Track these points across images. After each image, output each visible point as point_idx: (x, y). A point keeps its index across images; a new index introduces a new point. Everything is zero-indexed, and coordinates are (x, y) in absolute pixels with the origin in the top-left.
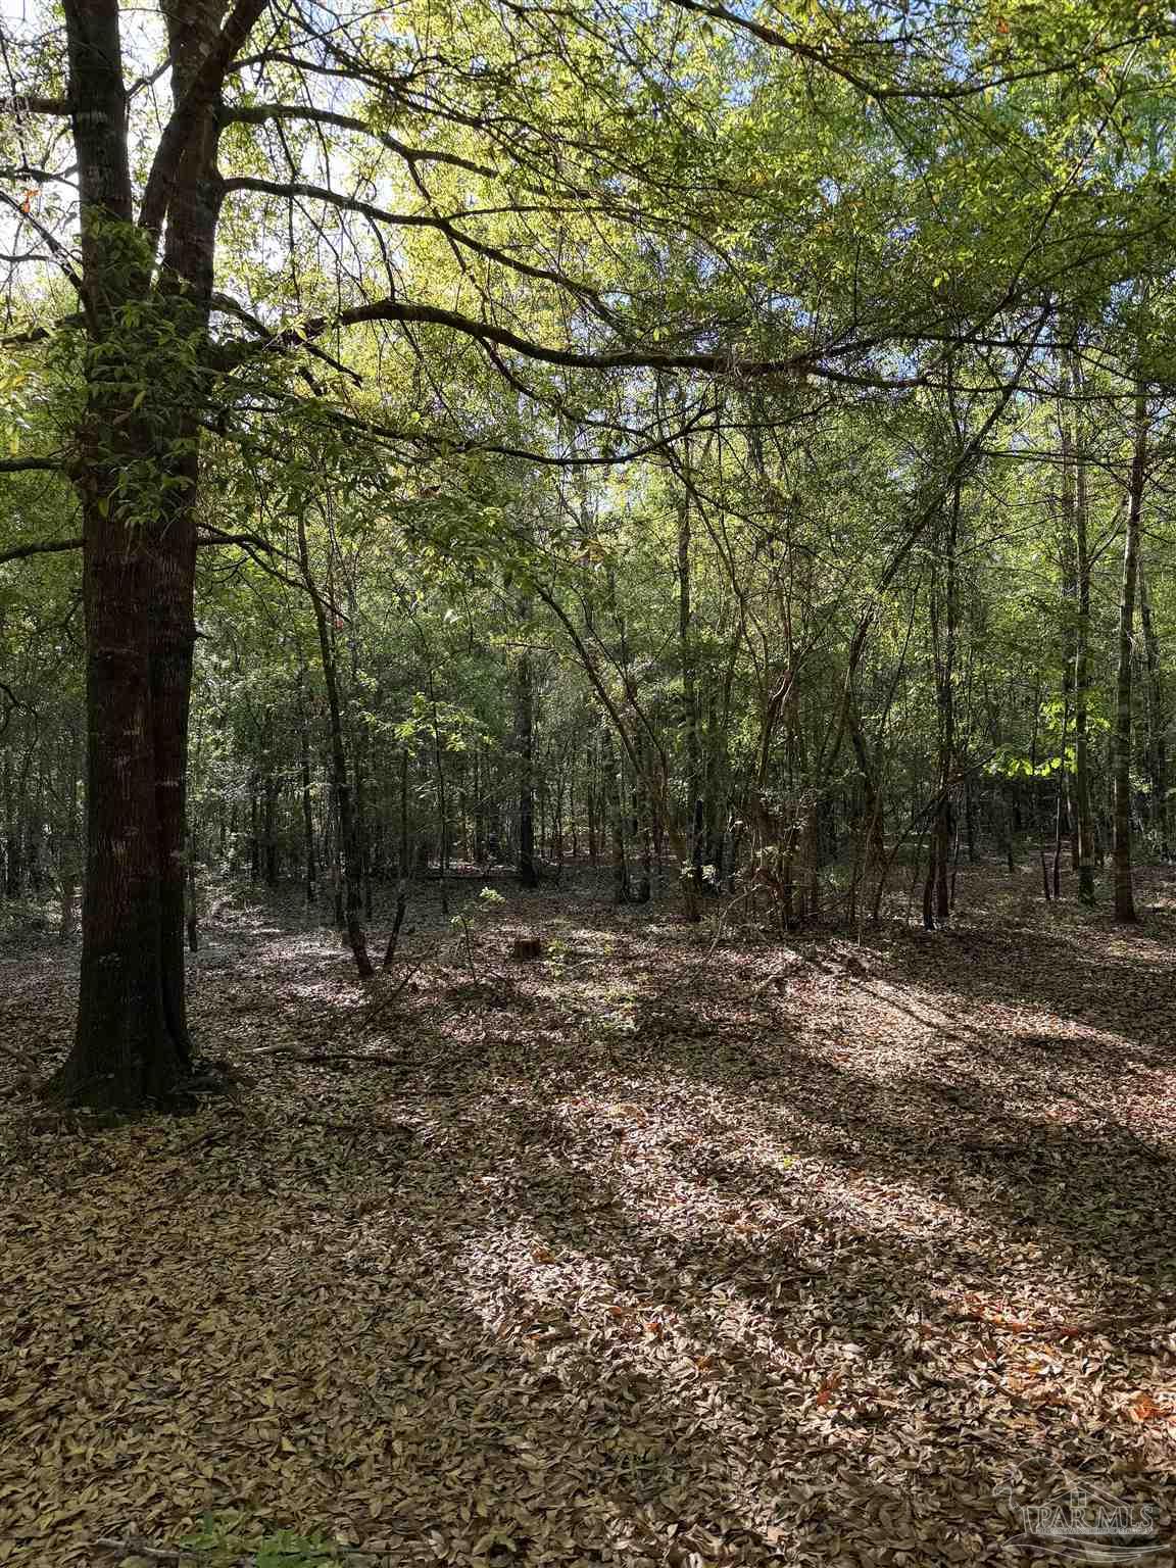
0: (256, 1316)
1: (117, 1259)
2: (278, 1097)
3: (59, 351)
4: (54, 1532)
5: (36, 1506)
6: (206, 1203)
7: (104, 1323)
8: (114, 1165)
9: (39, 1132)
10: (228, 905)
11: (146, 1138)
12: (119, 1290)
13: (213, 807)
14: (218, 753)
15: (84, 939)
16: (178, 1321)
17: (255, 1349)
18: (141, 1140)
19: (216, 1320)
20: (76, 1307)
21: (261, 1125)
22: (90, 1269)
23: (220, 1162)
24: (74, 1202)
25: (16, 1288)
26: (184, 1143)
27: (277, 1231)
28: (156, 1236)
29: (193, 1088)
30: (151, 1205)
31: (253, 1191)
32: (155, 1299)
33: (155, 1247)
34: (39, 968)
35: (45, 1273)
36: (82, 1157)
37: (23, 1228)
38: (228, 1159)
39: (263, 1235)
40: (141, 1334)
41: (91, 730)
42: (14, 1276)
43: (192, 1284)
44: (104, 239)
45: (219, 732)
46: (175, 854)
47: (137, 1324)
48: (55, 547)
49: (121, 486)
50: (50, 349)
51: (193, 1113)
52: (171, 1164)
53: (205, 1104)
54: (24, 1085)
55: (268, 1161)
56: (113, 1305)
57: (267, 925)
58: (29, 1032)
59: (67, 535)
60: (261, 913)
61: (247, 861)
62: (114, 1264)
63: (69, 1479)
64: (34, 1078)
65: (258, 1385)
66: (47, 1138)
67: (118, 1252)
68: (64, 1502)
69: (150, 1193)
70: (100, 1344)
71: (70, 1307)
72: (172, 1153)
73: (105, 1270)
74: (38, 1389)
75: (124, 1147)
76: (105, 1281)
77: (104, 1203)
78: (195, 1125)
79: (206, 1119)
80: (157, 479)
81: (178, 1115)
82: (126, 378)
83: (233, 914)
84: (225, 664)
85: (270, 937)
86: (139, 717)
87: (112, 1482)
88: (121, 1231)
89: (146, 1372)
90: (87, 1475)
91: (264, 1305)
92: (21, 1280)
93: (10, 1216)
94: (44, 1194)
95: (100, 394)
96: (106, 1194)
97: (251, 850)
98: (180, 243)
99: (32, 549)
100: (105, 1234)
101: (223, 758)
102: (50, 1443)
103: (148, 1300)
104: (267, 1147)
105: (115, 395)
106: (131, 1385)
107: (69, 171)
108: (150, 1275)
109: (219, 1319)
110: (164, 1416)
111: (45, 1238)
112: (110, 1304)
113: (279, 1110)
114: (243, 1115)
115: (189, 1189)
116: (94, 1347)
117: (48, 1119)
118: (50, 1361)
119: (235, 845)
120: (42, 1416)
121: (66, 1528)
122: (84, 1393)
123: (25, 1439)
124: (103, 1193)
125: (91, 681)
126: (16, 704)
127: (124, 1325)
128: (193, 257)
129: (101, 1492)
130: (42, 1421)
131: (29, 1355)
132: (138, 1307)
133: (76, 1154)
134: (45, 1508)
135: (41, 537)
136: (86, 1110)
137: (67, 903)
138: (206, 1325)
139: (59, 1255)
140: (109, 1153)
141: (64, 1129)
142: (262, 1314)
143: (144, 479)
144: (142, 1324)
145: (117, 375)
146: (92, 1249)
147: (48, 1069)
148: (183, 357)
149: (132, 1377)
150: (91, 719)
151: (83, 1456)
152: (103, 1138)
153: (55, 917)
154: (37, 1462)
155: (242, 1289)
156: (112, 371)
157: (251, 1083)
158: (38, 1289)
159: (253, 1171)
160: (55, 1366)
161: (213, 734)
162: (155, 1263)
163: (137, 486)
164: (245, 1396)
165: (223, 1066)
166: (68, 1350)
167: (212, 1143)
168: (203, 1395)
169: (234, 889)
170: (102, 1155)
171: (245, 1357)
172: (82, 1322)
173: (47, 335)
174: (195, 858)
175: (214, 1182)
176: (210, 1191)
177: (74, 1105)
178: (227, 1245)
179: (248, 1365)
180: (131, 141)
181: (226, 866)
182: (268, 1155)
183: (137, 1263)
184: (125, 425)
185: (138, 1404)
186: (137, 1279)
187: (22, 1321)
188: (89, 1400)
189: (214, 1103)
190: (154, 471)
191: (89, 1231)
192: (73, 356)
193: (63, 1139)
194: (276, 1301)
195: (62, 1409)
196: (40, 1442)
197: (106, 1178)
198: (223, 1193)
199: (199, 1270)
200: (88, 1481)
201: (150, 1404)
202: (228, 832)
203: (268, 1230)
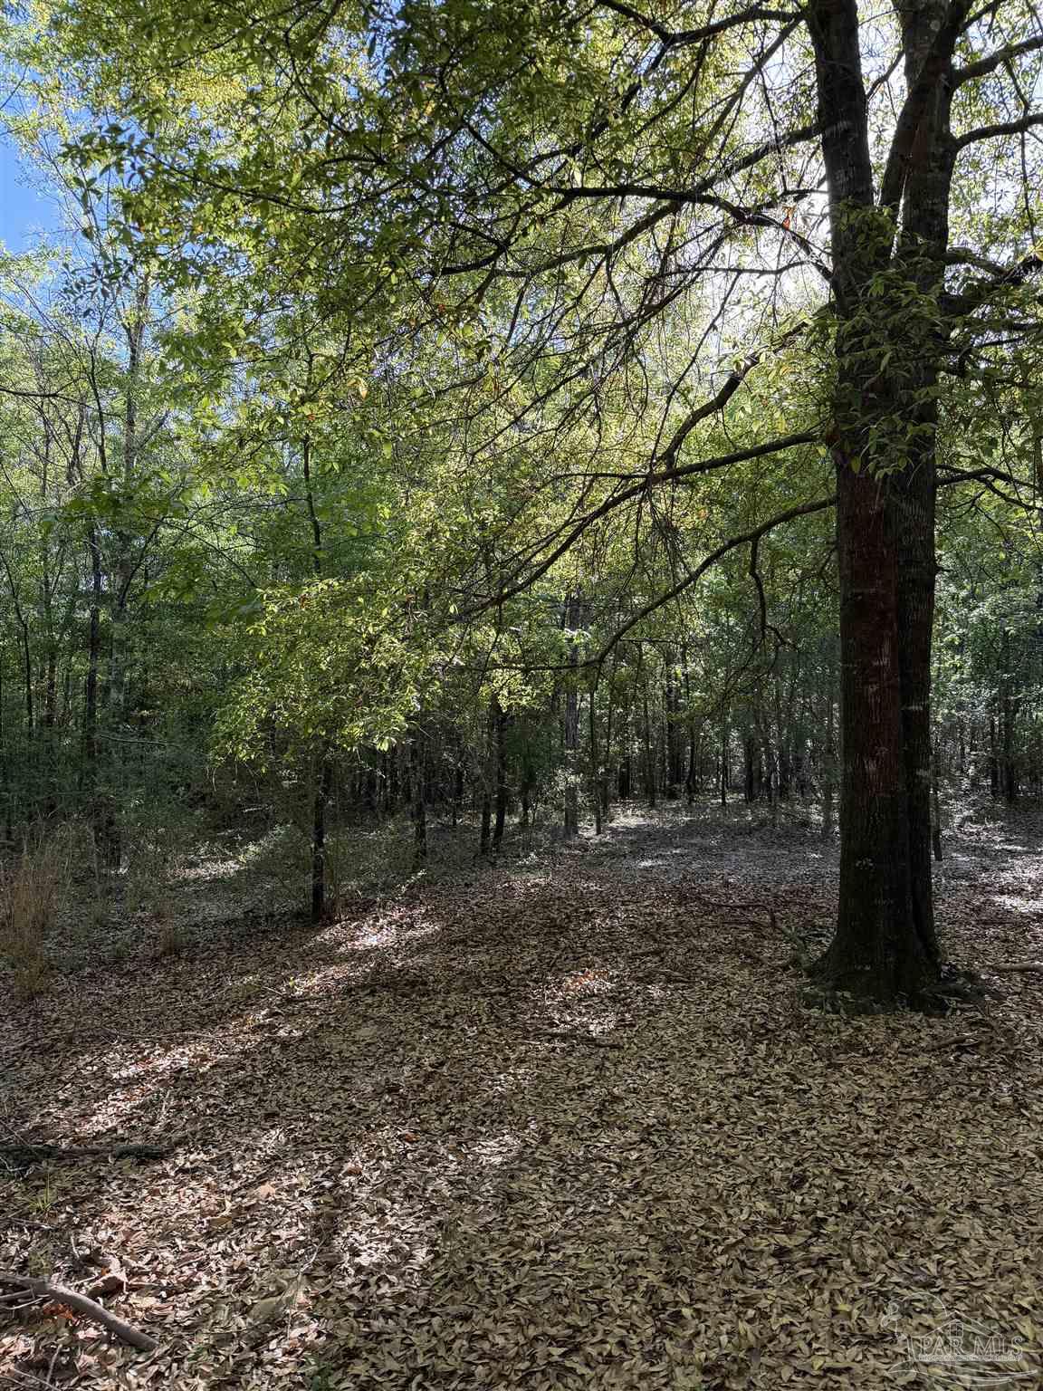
0: (1011, 1237)
1: (876, 1137)
2: (1028, 1017)
3: (816, 335)
4: (825, 1376)
5: (810, 1345)
6: (957, 1106)
7: (865, 1195)
8: (871, 1050)
9: (808, 1006)
10: (969, 819)
11: (900, 1030)
12: (877, 1167)
13: (953, 728)
14: (957, 676)
15: (842, 839)
16: (933, 1215)
17: (1011, 1271)
18: (895, 1032)
19: (968, 1226)
20: (841, 1172)
21: (1010, 1040)
22: (853, 1140)
23: (970, 1069)
24: (837, 1075)
25: (793, 1139)
26: (935, 1043)
27: (1031, 1155)
28: (911, 1126)
29: (944, 992)
30: (904, 1095)
31: (1004, 1107)
32: (910, 1187)
33: (911, 1136)
34: (806, 860)
35: (814, 1132)
36: (844, 1036)
37: (796, 1087)
38: (978, 1068)
39: (1016, 1155)
40: (899, 1216)
41: (844, 661)
42: (791, 1128)
43: (945, 1183)
44: (851, 227)
45: (958, 657)
46: (921, 773)
47: (895, 1206)
48: (813, 508)
49: (871, 445)
50: (809, 335)
51: (943, 1016)
52: (924, 1060)
53: (954, 1010)
54: (795, 962)
55: (1019, 1079)
56: (872, 1179)
57: (1008, 841)
58: (799, 915)
59: (821, 497)
60: (1002, 829)
61: (986, 777)
62: (874, 1142)
63: (837, 1332)
64: (804, 957)
65: (1016, 1310)
66: (815, 1012)
67: (877, 1132)
68: (833, 1351)
69: (905, 1083)
70: (862, 1214)
71: (837, 1170)
72: (923, 1050)
73: (866, 1145)
74: (810, 1237)
75: (880, 1035)
76: (867, 1156)
77: (862, 1082)
78: (945, 1028)
79: (954, 1025)
80: (904, 431)
81: (929, 1015)
82: (873, 344)
83: (974, 828)
84: (963, 593)
85: (1013, 854)
86: (886, 649)
87: (875, 1351)
88: (878, 1112)
89: (903, 1255)
90: (853, 1335)
91: (1020, 1228)
92: (796, 1133)
93: (787, 1074)
94: (814, 1061)
95: (851, 365)
96: (866, 1075)
97: (991, 768)
98: (916, 212)
99: (795, 513)
100: (865, 1111)
101: (961, 682)
102: (821, 1291)
103: (904, 1186)
104: (1018, 1065)
105: (863, 363)
106: (890, 1263)
107: (820, 183)
108: (905, 1162)
109: (973, 1228)
110: (920, 1305)
111: (815, 1101)
112: (873, 1179)
113: (1029, 1031)
114: (992, 1028)
115: (940, 1089)
116: (856, 1216)
117: (816, 996)
118: (820, 1214)
119: (975, 762)
120: (814, 1263)
121: (835, 1377)
122: (849, 1255)
123: (800, 1278)
124: (862, 1073)
125: (844, 620)
126: (784, 643)
127: (883, 1203)
128: (930, 220)
129: (865, 1357)
130: (814, 1267)
131: (802, 1203)
132: (896, 1190)
133: (839, 1032)
134: (818, 1350)
135: (802, 500)
136: (847, 994)
137: (827, 808)
138: (961, 1228)
139: (826, 1119)
140: (867, 1038)
141: (829, 1007)
142: (1018, 1237)
143: (891, 434)
144: (900, 1208)
145: (865, 344)
146: (854, 1122)
147: (816, 952)
148: (926, 311)
149: (892, 1256)
150: (844, 653)
151: (849, 1315)
152: (862, 1022)
153: (817, 818)
154: (810, 1303)
155: (997, 1204)
156: (861, 341)
157: (999, 997)
158: (810, 1145)
159: (1005, 1087)
160: (824, 1220)
161: (951, 660)
162: (910, 1152)
163: (885, 440)
164: (1002, 1317)
165: (972, 977)
166: (835, 1209)
167: (962, 1050)
168: (958, 1299)
169: (974, 805)
170: (861, 1038)
171: (1001, 1276)
172: (846, 1188)
173: (806, 325)
174: (938, 774)
175: (965, 1088)
176: (961, 1096)
177: (836, 988)
178: (979, 1154)
179: (1005, 1284)
180: (871, 138)
181: (966, 783)
182: (1019, 1074)
183: (894, 1147)
184: (872, 388)
185: (897, 1284)
186: (894, 1163)
187: (797, 1169)
188: (853, 1263)
189: (963, 1010)
190: (900, 424)
191: (851, 1105)
192: (828, 337)
193: (828, 1016)
194: (1032, 1228)
195: (831, 1263)
196: (813, 1286)
197: (865, 1060)
198: (974, 1101)
199: (952, 1172)
200: (854, 1341)
201: (908, 1288)
202: (967, 750)
203: (1022, 1151)
